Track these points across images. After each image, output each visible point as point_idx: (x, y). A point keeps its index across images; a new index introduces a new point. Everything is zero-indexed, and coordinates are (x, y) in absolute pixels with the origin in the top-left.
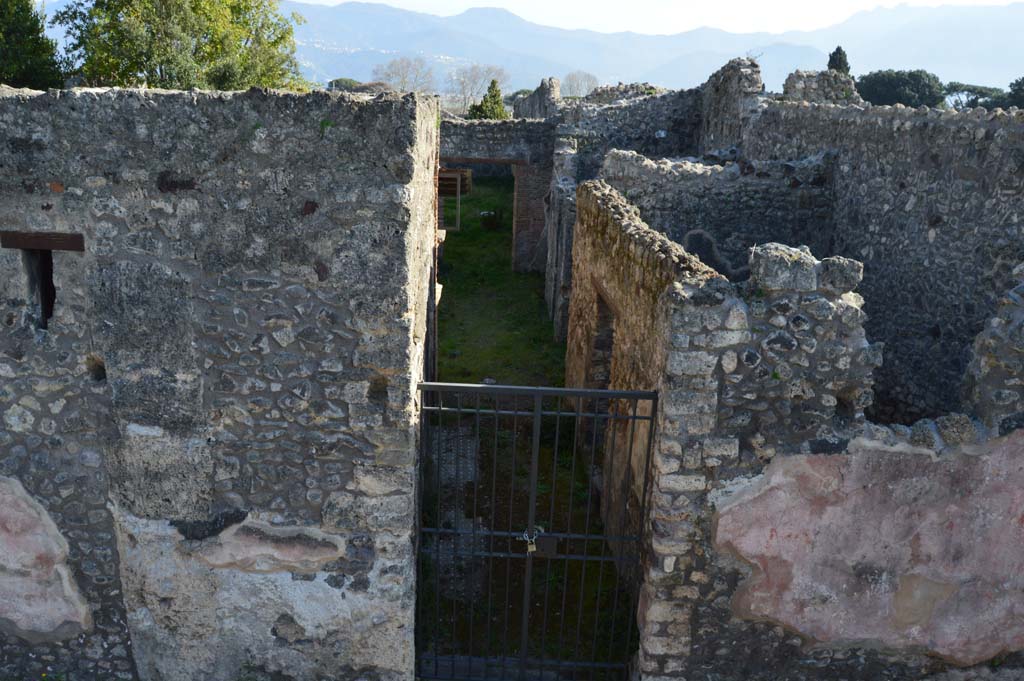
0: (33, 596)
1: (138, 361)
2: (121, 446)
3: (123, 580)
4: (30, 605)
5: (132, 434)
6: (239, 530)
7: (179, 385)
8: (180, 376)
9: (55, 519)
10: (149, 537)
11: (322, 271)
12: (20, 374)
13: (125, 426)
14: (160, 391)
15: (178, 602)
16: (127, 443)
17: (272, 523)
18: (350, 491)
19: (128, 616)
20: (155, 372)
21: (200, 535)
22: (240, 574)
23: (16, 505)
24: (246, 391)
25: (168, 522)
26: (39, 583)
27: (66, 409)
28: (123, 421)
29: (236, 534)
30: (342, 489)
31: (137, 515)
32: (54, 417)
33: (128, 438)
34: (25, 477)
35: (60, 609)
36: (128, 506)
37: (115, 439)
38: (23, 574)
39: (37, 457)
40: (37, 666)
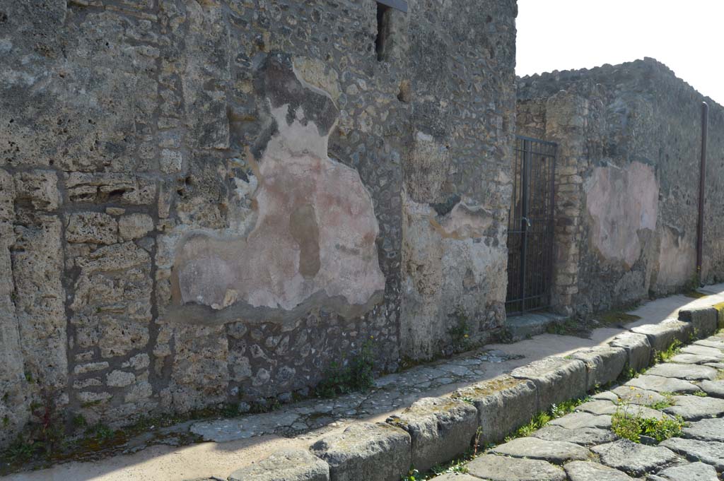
0: (358, 272)
1: (425, 90)
2: (413, 148)
3: (403, 253)
4: (356, 280)
5: (418, 140)
6: (459, 207)
7: (440, 108)
8: (441, 103)
9: (374, 204)
10: (419, 217)
11: (492, 54)
12: (369, 88)
13: (417, 132)
14: (433, 111)
15: (426, 267)
16: (416, 145)
17: (467, 204)
18: (496, 182)
19: (402, 283)
20: (431, 98)
21: (444, 212)
22: (454, 241)
23: (358, 192)
24: (464, 117)
25: (428, 204)
26: (364, 259)
27: (389, 118)
28: (416, 130)
29: (458, 210)
30: (493, 181)
31: (414, 201)
32: (382, 124)
33: (416, 142)
34: (363, 169)
35: (373, 281)
36: (411, 193)
37: (410, 143)
38: (355, 252)
39: (371, 154)
40: (347, 342)
